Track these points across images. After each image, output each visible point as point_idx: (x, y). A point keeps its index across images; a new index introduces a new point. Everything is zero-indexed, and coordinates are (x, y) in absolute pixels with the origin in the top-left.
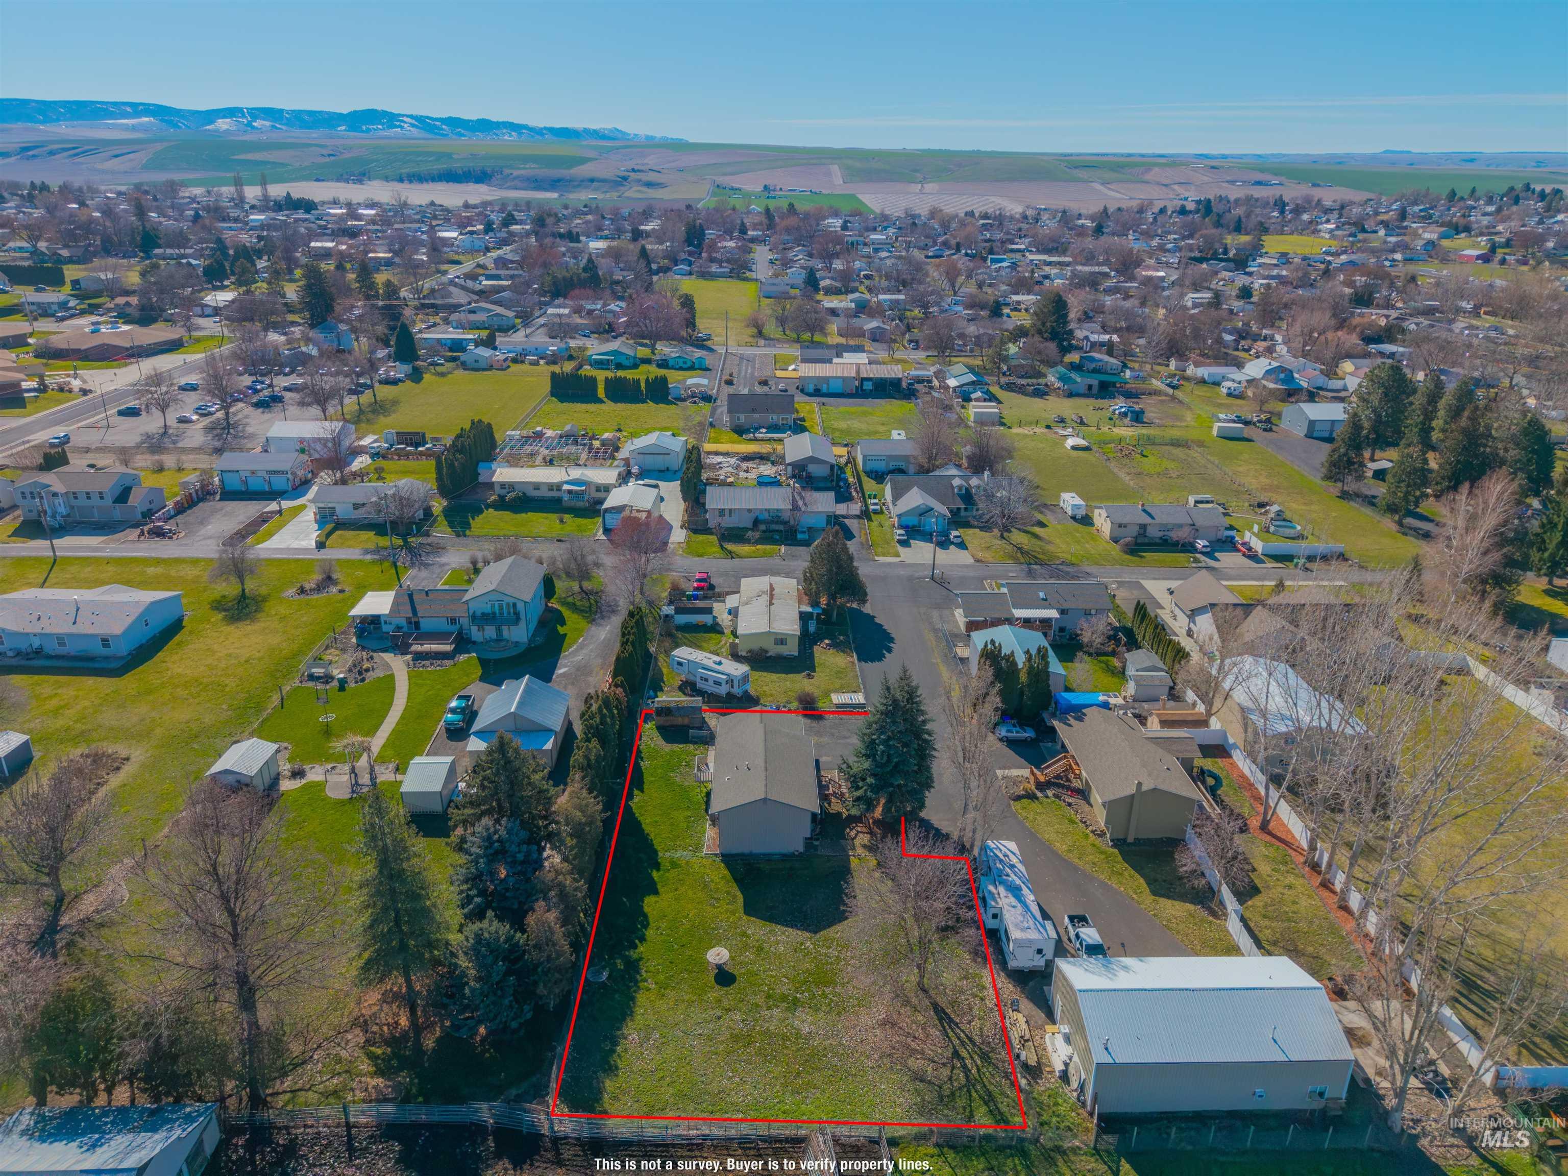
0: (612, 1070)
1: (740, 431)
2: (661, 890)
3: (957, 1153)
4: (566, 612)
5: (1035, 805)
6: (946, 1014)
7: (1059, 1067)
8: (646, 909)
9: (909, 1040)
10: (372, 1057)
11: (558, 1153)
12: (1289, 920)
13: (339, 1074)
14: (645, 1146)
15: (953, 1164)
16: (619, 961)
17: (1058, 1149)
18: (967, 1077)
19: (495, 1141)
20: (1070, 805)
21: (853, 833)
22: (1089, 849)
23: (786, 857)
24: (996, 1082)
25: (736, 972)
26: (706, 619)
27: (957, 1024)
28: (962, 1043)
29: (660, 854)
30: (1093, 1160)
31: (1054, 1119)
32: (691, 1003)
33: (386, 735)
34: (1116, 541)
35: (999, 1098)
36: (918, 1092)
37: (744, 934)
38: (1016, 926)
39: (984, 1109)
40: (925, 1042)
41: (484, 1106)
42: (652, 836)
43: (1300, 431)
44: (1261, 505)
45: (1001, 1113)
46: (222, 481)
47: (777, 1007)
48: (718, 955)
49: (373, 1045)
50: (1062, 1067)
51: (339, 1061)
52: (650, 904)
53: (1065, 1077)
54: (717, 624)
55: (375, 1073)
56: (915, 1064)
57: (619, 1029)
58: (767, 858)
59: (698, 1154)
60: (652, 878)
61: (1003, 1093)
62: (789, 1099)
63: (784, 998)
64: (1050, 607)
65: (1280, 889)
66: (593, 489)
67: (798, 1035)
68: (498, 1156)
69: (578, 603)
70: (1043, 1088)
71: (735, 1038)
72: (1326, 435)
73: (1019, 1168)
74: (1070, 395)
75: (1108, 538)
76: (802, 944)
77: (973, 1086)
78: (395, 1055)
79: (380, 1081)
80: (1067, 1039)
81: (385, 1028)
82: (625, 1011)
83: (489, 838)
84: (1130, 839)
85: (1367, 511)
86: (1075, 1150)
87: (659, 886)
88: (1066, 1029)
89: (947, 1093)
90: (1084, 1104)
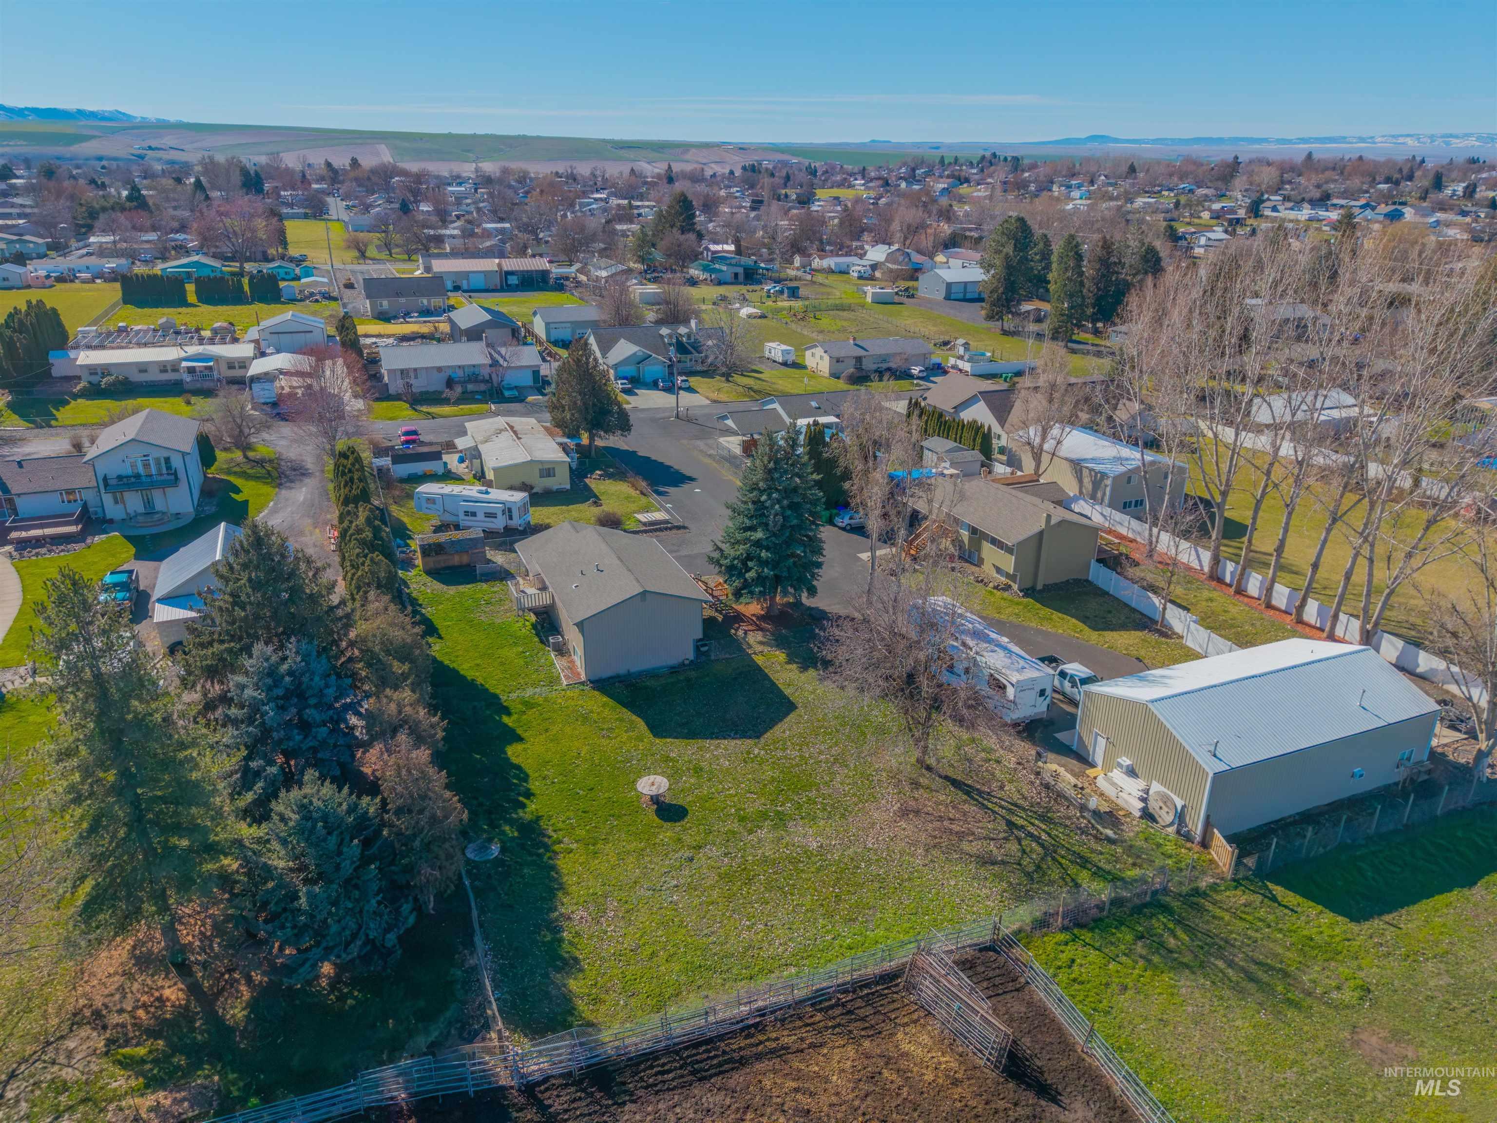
0: (571, 965)
1: (385, 318)
2: (524, 735)
3: (1092, 930)
4: (238, 482)
6: (969, 786)
7: (1135, 806)
8: (514, 760)
9: (946, 823)
10: (128, 1064)
12: (1232, 626)
13: (70, 1109)
14: (677, 1053)
15: (1097, 945)
16: (507, 828)
17: (1196, 892)
18: (1042, 846)
20: (954, 570)
21: (741, 633)
22: (1003, 603)
23: (674, 670)
24: (1078, 841)
25: (681, 803)
26: (434, 467)
27: (988, 794)
28: (1009, 810)
29: (503, 698)
30: (1239, 893)
31: (1169, 862)
32: (641, 853)
34: (837, 375)
35: (1095, 858)
36: (1000, 878)
37: (668, 759)
38: (1009, 669)
39: (1085, 874)
40: (966, 822)
41: (388, 1072)
42: (480, 680)
44: (946, 343)
45: (1109, 873)
47: (760, 828)
48: (651, 785)
49: (127, 1043)
50: (1141, 805)
51: (64, 1087)
52: (513, 752)
53: (1147, 815)
54: (450, 471)
55: (147, 1086)
56: (973, 847)
57: (554, 909)
58: (652, 674)
59: (762, 1038)
60: (506, 725)
61: (1093, 851)
62: (844, 930)
63: (764, 816)
64: (826, 414)
65: (1204, 603)
66: (223, 367)
67: (808, 854)
69: (249, 471)
70: (1131, 834)
71: (726, 877)
72: (961, 296)
73: (1171, 926)
74: (720, 283)
75: (827, 375)
76: (748, 753)
77: (1055, 852)
78: (175, 1049)
79: (164, 1098)
80: (1131, 772)
81: (141, 1013)
83: (273, 671)
84: (1039, 587)
86: (1214, 887)
87: (519, 731)
88: (1126, 761)
89: (1031, 868)
90: (1188, 837)
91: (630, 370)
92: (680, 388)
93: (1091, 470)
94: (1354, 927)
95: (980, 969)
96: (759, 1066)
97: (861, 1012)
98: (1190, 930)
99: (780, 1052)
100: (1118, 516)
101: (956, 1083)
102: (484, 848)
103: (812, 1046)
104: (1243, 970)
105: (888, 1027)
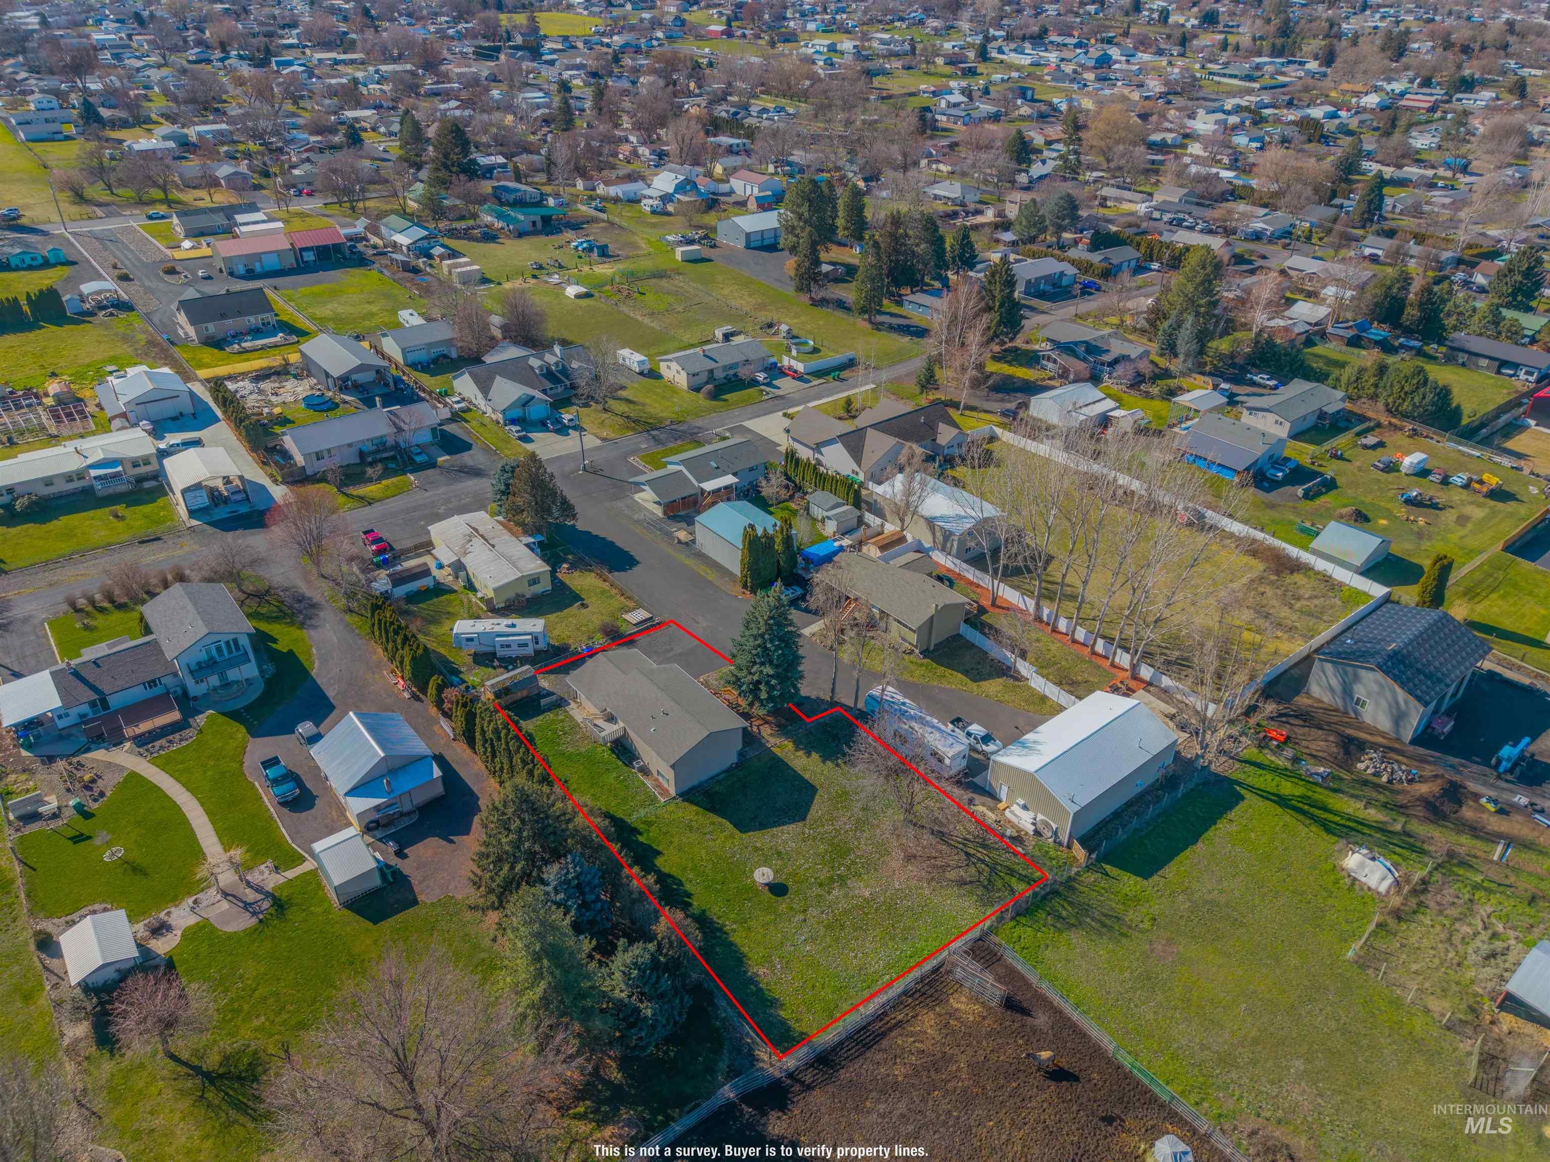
0: (774, 1003)
2: (660, 849)
3: (1025, 916)
6: (937, 831)
7: (1030, 829)
8: (666, 870)
9: (933, 861)
10: (580, 1117)
11: (801, 1083)
12: (1055, 664)
14: (852, 1038)
15: (1029, 924)
17: (1070, 879)
18: (987, 865)
19: (749, 1105)
22: (912, 667)
23: (728, 774)
24: (1005, 859)
25: (785, 881)
26: (427, 582)
27: (949, 834)
28: (964, 845)
29: (628, 820)
30: (1091, 874)
31: (1054, 862)
32: (775, 922)
33: (215, 840)
34: (697, 389)
35: (1016, 867)
36: (972, 893)
37: (756, 849)
38: (945, 747)
39: (1014, 880)
40: (944, 857)
41: (724, 1090)
43: (741, 244)
44: (770, 326)
45: (1025, 877)
47: (833, 889)
48: (763, 875)
49: (569, 1108)
50: (1033, 827)
52: (664, 864)
53: (1037, 833)
54: (439, 583)
55: (600, 1126)
56: (952, 875)
57: (746, 972)
58: (715, 780)
59: (888, 1019)
60: (643, 843)
61: (1014, 863)
62: (904, 946)
63: (831, 880)
64: (725, 473)
65: (1035, 646)
67: (866, 901)
68: (763, 1113)
70: (1031, 847)
71: (829, 927)
72: (759, 244)
73: (1062, 903)
74: (521, 235)
75: (688, 391)
76: (803, 833)
77: (995, 868)
79: (611, 1129)
80: (1025, 807)
81: (563, 1089)
82: (737, 959)
84: (932, 648)
85: (840, 314)
86: (1077, 874)
87: (655, 846)
88: (1022, 802)
89: (986, 883)
90: (1060, 844)
91: (517, 413)
92: (568, 427)
93: (942, 528)
94: (1145, 882)
95: (980, 952)
96: (893, 1034)
97: (929, 992)
98: (1070, 903)
99: (899, 1024)
101: (984, 1018)
103: (913, 1017)
104: (1099, 921)
105: (944, 997)
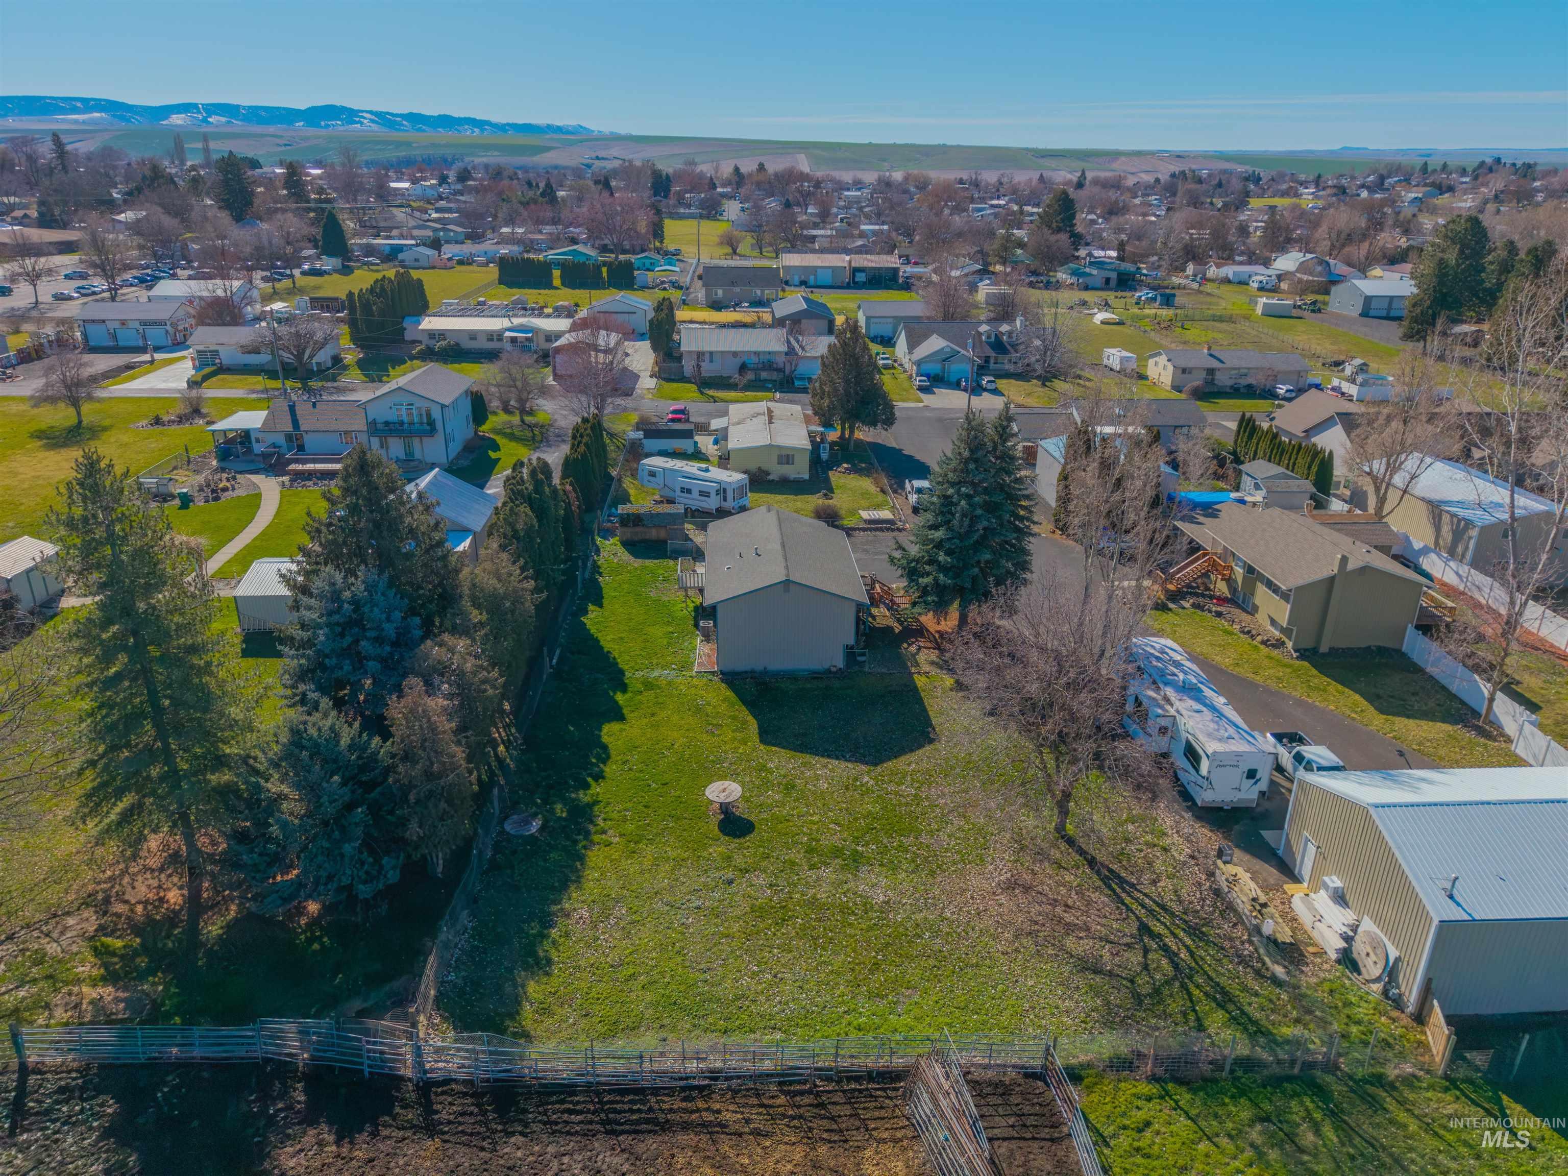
0: (540, 966)
1: (716, 306)
2: (628, 715)
3: (1194, 1091)
4: (502, 441)
5: (1170, 617)
6: (1111, 871)
7: (1333, 944)
8: (605, 739)
9: (1059, 910)
10: (100, 952)
11: (429, 1110)
13: (34, 981)
14: (598, 1094)
15: (1193, 1112)
16: (559, 807)
17: (1379, 1080)
18: (1176, 966)
19: (308, 1089)
20: (1219, 614)
21: (913, 649)
22: (1266, 662)
23: (816, 676)
24: (1229, 971)
25: (752, 818)
26: (686, 446)
27: (1133, 886)
28: (1151, 912)
29: (628, 674)
30: (1448, 1097)
31: (1354, 1029)
32: (680, 862)
33: (236, 551)
34: (1180, 389)
35: (1244, 998)
36: (1095, 991)
37: (763, 768)
38: (1209, 735)
39: (1220, 1016)
40: (1086, 913)
41: (289, 1026)
42: (615, 654)
43: (1355, 313)
44: (1337, 364)
45: (1255, 1023)
46: (85, 335)
47: (827, 865)
48: (723, 791)
49: (111, 933)
50: (1342, 944)
51: (39, 959)
52: (610, 733)
53: (1348, 960)
54: (699, 451)
55: (103, 979)
56: (1078, 945)
57: (558, 902)
58: (792, 676)
59: (701, 1104)
60: (616, 703)
61: (1245, 989)
62: (865, 1007)
63: (837, 852)
66: (542, 339)
67: (867, 907)
68: (309, 1119)
69: (517, 433)
70: (1314, 980)
71: (759, 912)
72: (1384, 313)
73: (1318, 1116)
74: (1084, 288)
75: (1169, 388)
76: (856, 779)
77: (1190, 978)
78: (145, 949)
79: (108, 992)
80: (1340, 898)
82: (567, 876)
83: (336, 596)
84: (1324, 649)
86: (1410, 1081)
87: (625, 711)
88: (1335, 882)
89: (1146, 990)
90: (1398, 1003)
91: (934, 368)
92: (985, 390)
93: (1453, 515)
95: (1015, 1099)
96: (682, 1138)
97: (835, 1110)
99: (714, 1128)
100: (1479, 578)
102: (527, 822)
103: (756, 1133)
105: (858, 1137)
